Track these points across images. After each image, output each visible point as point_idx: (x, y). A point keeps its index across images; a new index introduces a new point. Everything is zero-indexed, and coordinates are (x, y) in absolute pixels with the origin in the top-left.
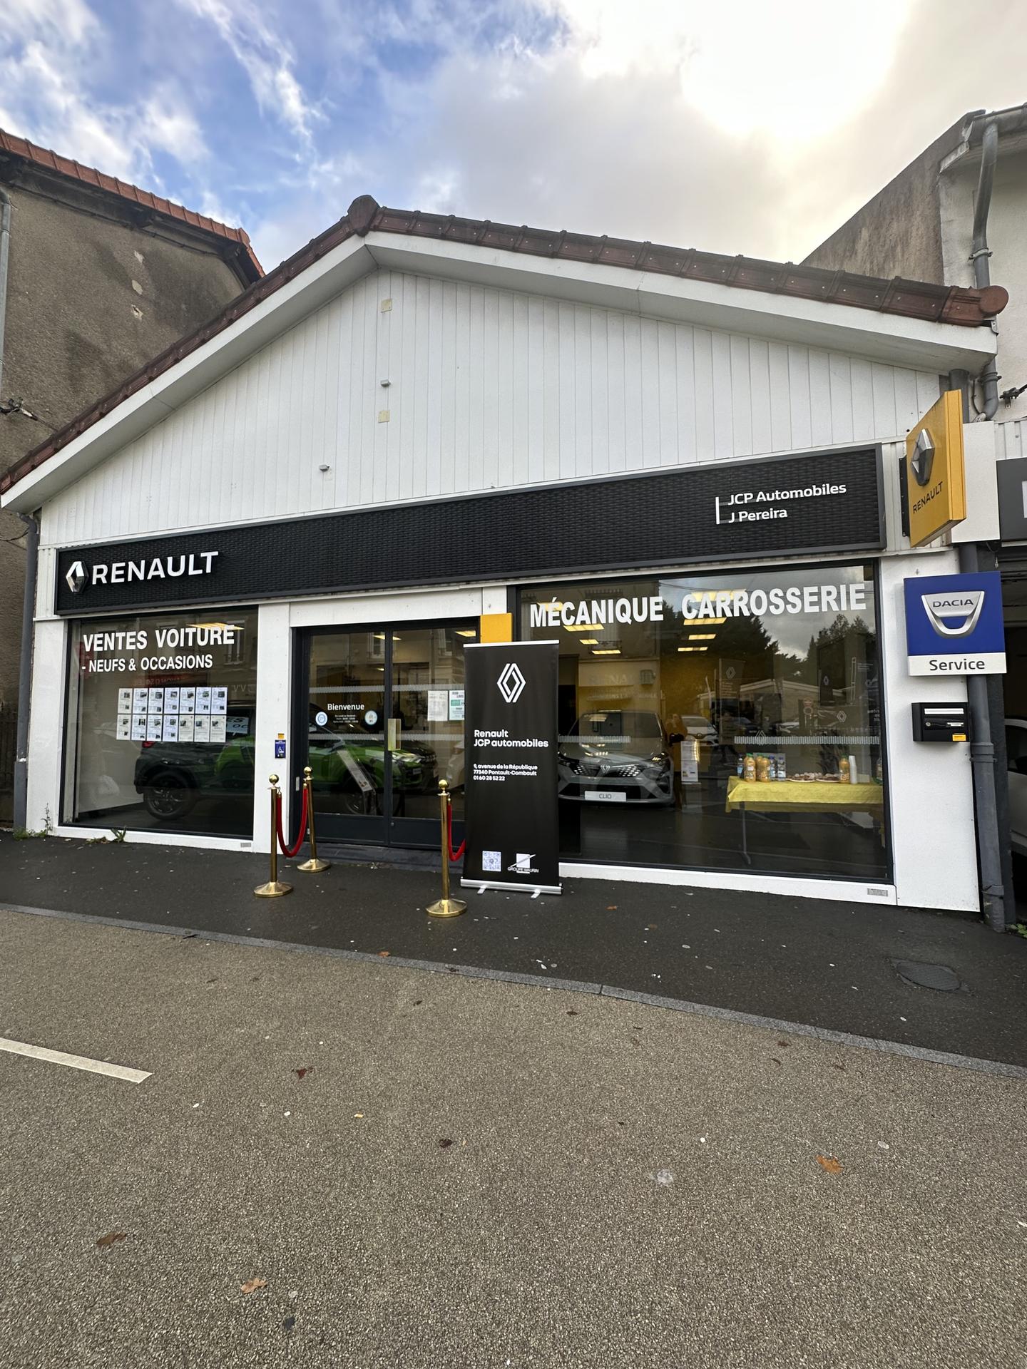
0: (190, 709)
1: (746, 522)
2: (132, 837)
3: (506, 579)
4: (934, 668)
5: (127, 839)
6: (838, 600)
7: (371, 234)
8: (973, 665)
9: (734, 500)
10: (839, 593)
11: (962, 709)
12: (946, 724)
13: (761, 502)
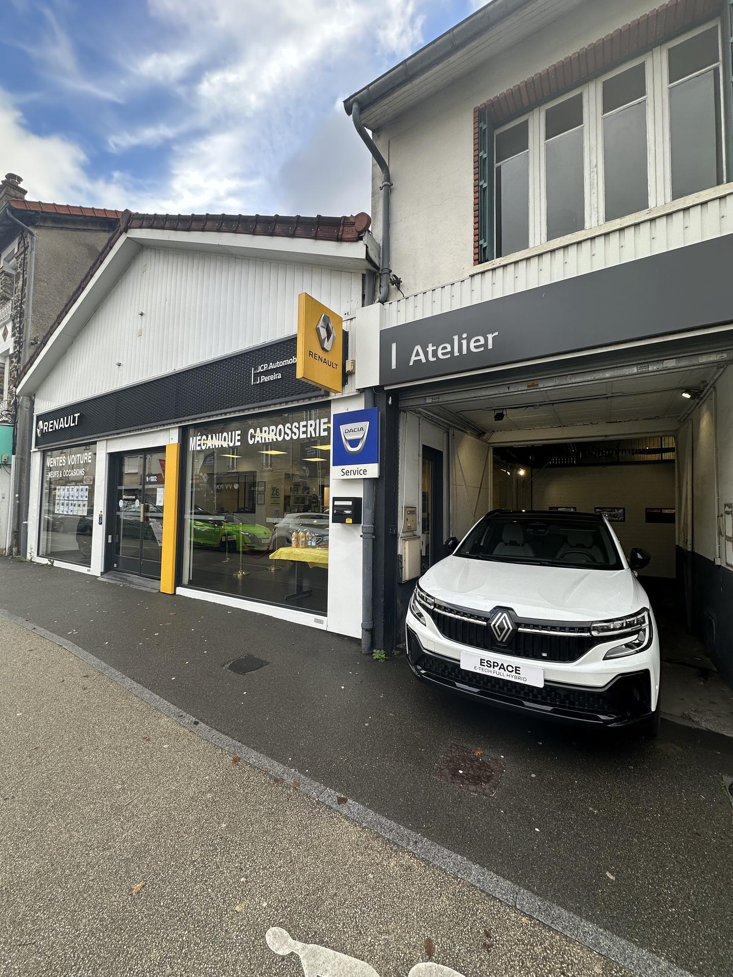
0: (77, 498)
1: (264, 382)
2: (57, 564)
3: (177, 423)
4: (343, 474)
5: (55, 565)
6: (315, 430)
7: (130, 231)
8: (362, 472)
9: (260, 370)
10: (316, 425)
11: (351, 502)
12: (343, 512)
13: (271, 369)
